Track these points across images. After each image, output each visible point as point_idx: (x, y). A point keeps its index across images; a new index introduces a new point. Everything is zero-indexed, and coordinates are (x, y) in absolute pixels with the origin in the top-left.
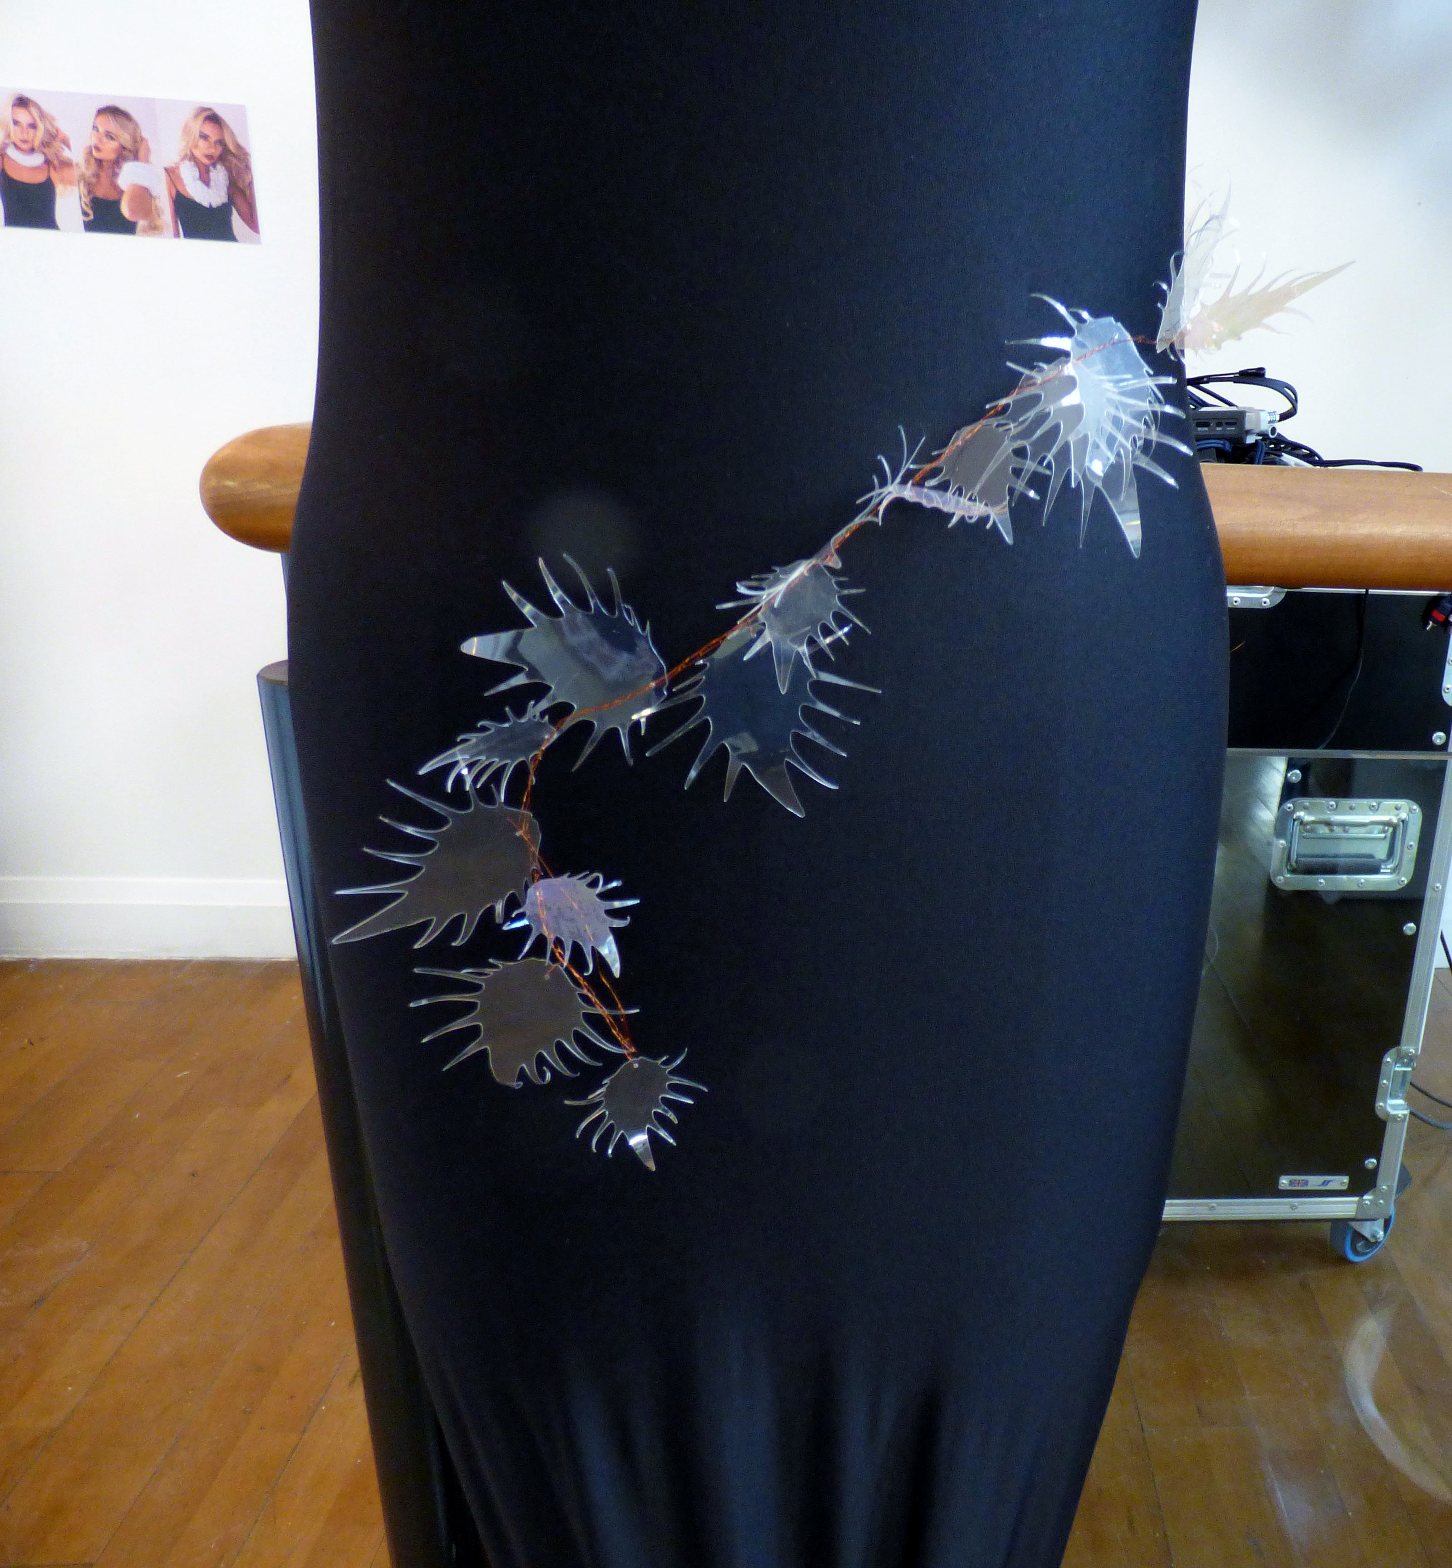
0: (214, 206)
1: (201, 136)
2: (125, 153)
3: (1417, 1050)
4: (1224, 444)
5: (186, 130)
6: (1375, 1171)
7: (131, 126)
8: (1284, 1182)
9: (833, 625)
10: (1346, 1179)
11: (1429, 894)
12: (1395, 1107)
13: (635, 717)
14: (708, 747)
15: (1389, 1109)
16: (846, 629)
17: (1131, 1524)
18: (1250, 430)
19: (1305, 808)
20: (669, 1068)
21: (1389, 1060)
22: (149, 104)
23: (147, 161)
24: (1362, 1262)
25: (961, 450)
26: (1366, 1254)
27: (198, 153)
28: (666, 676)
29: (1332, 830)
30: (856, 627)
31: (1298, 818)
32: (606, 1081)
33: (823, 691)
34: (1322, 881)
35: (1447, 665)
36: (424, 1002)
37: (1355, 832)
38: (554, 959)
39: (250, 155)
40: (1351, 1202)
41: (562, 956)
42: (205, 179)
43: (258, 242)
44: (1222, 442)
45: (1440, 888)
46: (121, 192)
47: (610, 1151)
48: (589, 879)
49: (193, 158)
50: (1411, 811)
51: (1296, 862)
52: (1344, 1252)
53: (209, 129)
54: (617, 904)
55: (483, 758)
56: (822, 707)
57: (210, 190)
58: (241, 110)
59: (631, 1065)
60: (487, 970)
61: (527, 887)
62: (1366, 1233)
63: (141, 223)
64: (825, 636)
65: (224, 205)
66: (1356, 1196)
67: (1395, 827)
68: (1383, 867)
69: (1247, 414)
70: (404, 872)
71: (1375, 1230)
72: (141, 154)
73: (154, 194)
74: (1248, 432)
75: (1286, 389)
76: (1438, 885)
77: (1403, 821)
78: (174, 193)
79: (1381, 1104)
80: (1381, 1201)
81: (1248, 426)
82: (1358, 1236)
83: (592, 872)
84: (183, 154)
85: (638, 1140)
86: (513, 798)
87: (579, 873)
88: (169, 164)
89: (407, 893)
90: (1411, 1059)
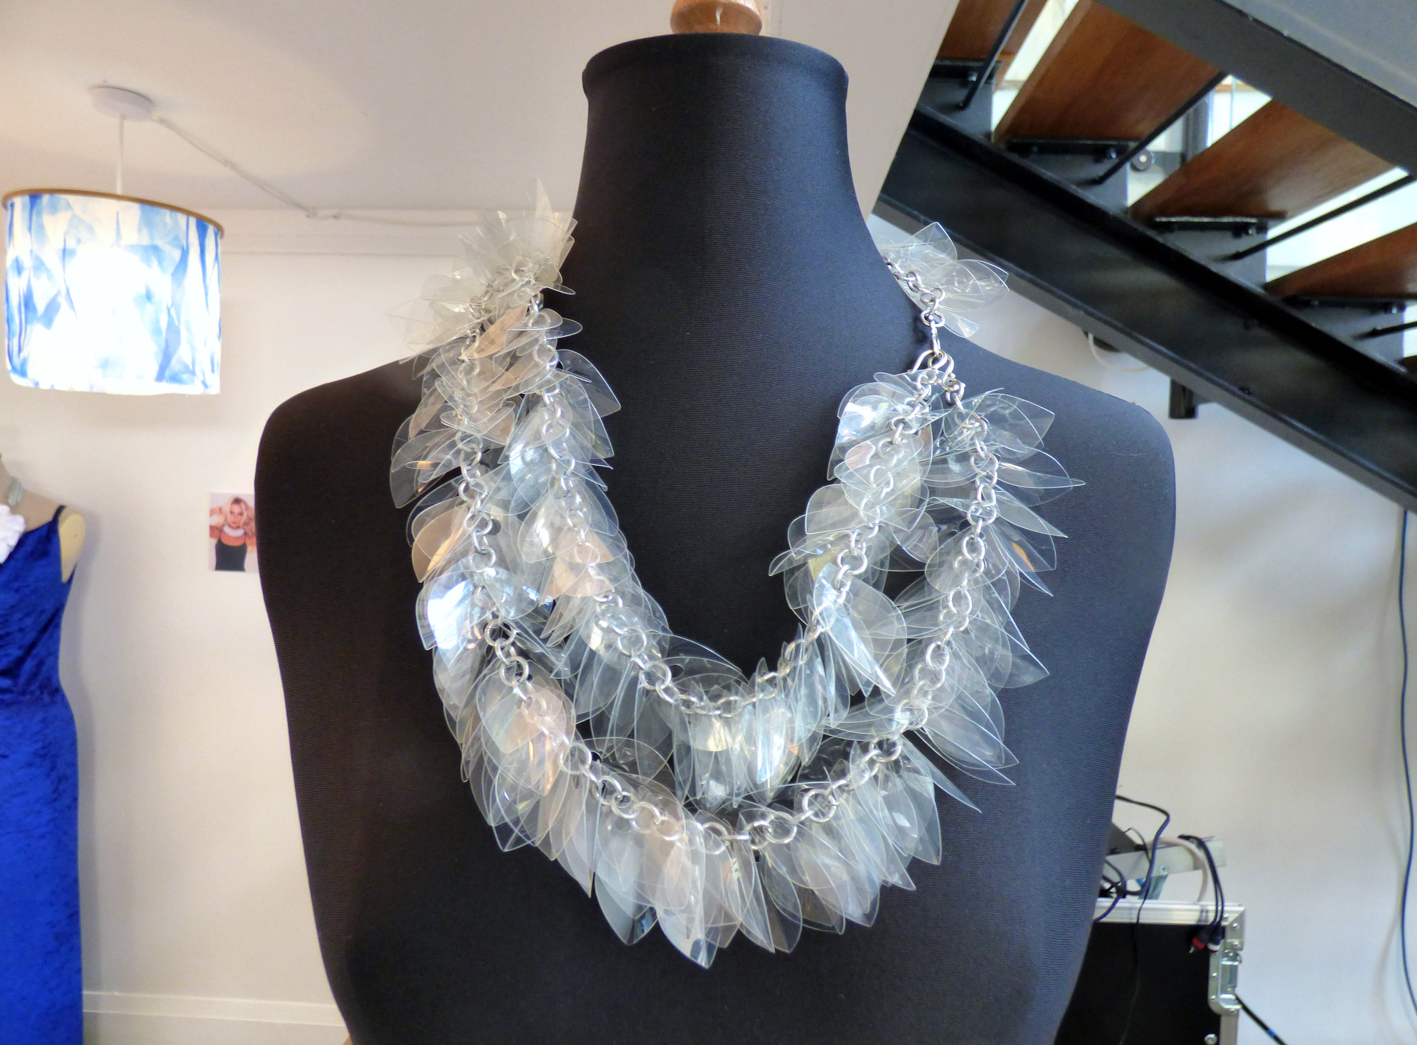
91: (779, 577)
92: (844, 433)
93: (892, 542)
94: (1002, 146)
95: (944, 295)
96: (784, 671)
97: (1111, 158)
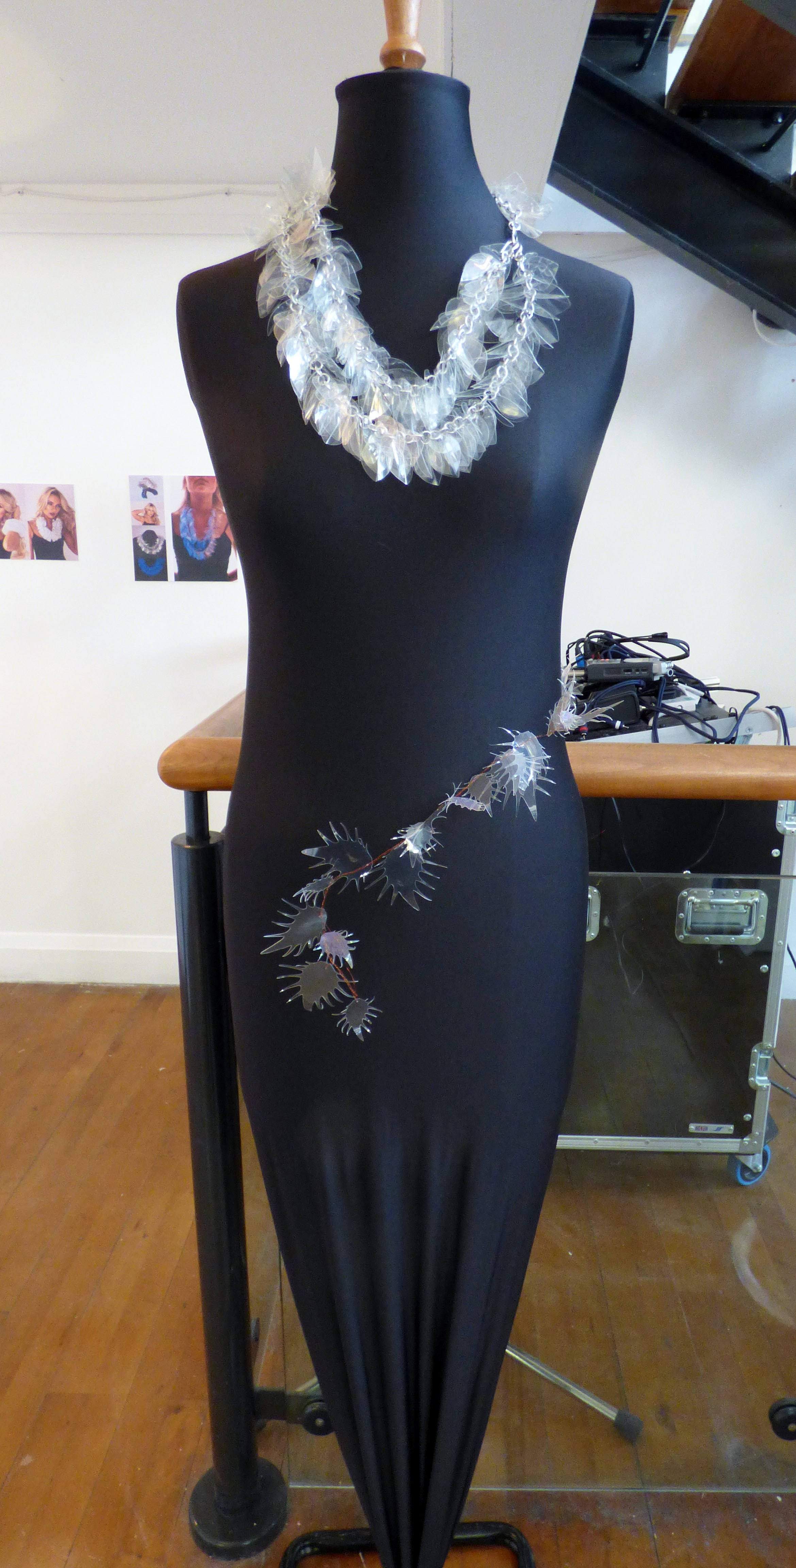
0: (54, 541)
1: (48, 503)
2: (7, 514)
3: (773, 1045)
4: (640, 682)
5: (40, 500)
6: (750, 1122)
7: (11, 500)
8: (692, 1127)
9: (430, 844)
10: (732, 1127)
11: (775, 948)
12: (761, 1081)
13: (361, 876)
14: (386, 887)
15: (757, 1082)
16: (435, 845)
17: (592, 1327)
18: (657, 673)
19: (694, 895)
20: (368, 1003)
21: (756, 1051)
22: (21, 487)
23: (18, 518)
24: (749, 1185)
25: (474, 783)
26: (753, 1180)
27: (47, 513)
28: (372, 862)
29: (712, 908)
30: (438, 844)
31: (691, 900)
32: (347, 1007)
33: (427, 867)
34: (708, 938)
35: (778, 810)
36: (283, 977)
37: (729, 910)
38: (329, 961)
39: (74, 512)
40: (736, 1142)
41: (332, 960)
42: (50, 527)
43: (77, 559)
44: (638, 681)
45: (782, 944)
46: (4, 536)
47: (347, 1033)
48: (342, 933)
49: (43, 515)
50: (760, 897)
51: (691, 926)
52: (737, 1178)
53: (53, 499)
54: (351, 942)
55: (310, 891)
56: (426, 872)
57: (52, 532)
58: (71, 488)
59: (356, 1001)
60: (304, 966)
61: (321, 935)
62: (750, 1165)
63: (14, 552)
64: (427, 848)
65: (59, 540)
66: (738, 1138)
67: (752, 906)
68: (745, 930)
69: (654, 664)
70: (283, 930)
71: (755, 1162)
72: (16, 515)
73: (21, 536)
74: (655, 675)
75: (681, 644)
76: (781, 942)
77: (756, 903)
78: (32, 535)
79: (752, 1079)
80: (756, 1142)
81: (654, 671)
82: (745, 1168)
83: (344, 930)
84: (38, 513)
85: (358, 1031)
86: (319, 904)
87: (339, 930)
88: (30, 519)
89: (284, 937)
90: (771, 1050)
91: (436, 331)
92: (466, 276)
93: (486, 326)
94: (674, 112)
95: (521, 214)
96: (435, 376)
97: (778, 123)
